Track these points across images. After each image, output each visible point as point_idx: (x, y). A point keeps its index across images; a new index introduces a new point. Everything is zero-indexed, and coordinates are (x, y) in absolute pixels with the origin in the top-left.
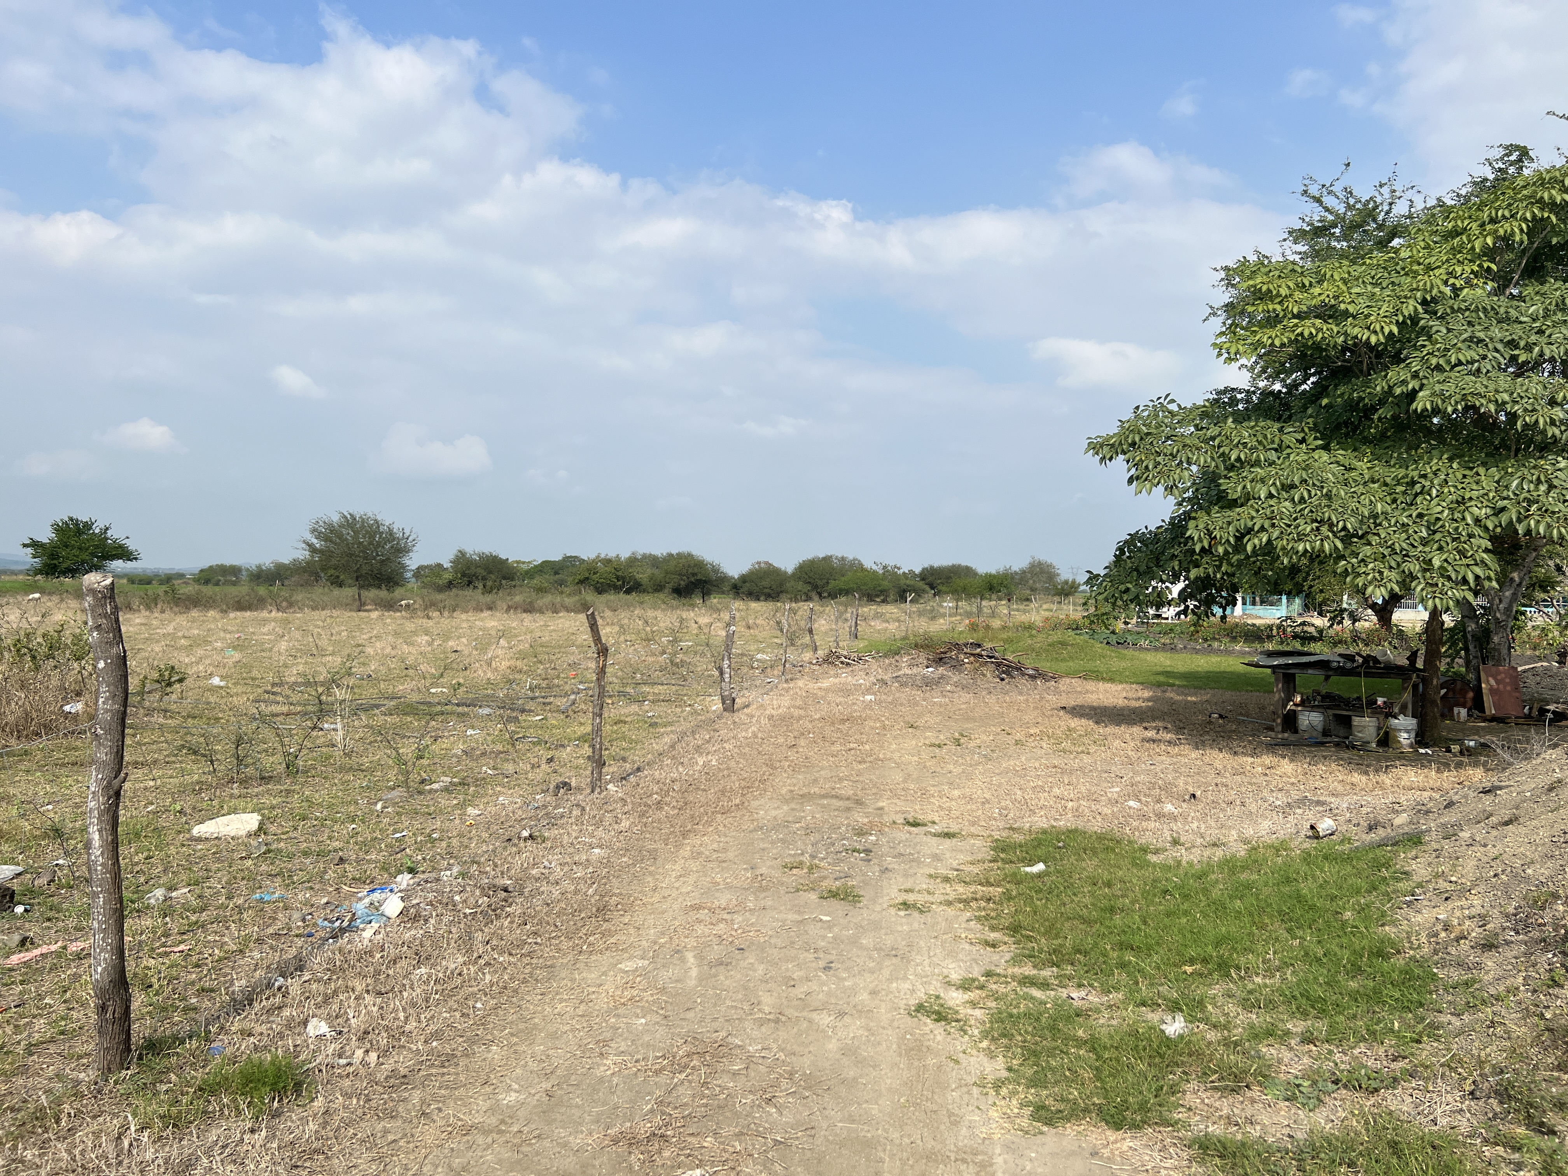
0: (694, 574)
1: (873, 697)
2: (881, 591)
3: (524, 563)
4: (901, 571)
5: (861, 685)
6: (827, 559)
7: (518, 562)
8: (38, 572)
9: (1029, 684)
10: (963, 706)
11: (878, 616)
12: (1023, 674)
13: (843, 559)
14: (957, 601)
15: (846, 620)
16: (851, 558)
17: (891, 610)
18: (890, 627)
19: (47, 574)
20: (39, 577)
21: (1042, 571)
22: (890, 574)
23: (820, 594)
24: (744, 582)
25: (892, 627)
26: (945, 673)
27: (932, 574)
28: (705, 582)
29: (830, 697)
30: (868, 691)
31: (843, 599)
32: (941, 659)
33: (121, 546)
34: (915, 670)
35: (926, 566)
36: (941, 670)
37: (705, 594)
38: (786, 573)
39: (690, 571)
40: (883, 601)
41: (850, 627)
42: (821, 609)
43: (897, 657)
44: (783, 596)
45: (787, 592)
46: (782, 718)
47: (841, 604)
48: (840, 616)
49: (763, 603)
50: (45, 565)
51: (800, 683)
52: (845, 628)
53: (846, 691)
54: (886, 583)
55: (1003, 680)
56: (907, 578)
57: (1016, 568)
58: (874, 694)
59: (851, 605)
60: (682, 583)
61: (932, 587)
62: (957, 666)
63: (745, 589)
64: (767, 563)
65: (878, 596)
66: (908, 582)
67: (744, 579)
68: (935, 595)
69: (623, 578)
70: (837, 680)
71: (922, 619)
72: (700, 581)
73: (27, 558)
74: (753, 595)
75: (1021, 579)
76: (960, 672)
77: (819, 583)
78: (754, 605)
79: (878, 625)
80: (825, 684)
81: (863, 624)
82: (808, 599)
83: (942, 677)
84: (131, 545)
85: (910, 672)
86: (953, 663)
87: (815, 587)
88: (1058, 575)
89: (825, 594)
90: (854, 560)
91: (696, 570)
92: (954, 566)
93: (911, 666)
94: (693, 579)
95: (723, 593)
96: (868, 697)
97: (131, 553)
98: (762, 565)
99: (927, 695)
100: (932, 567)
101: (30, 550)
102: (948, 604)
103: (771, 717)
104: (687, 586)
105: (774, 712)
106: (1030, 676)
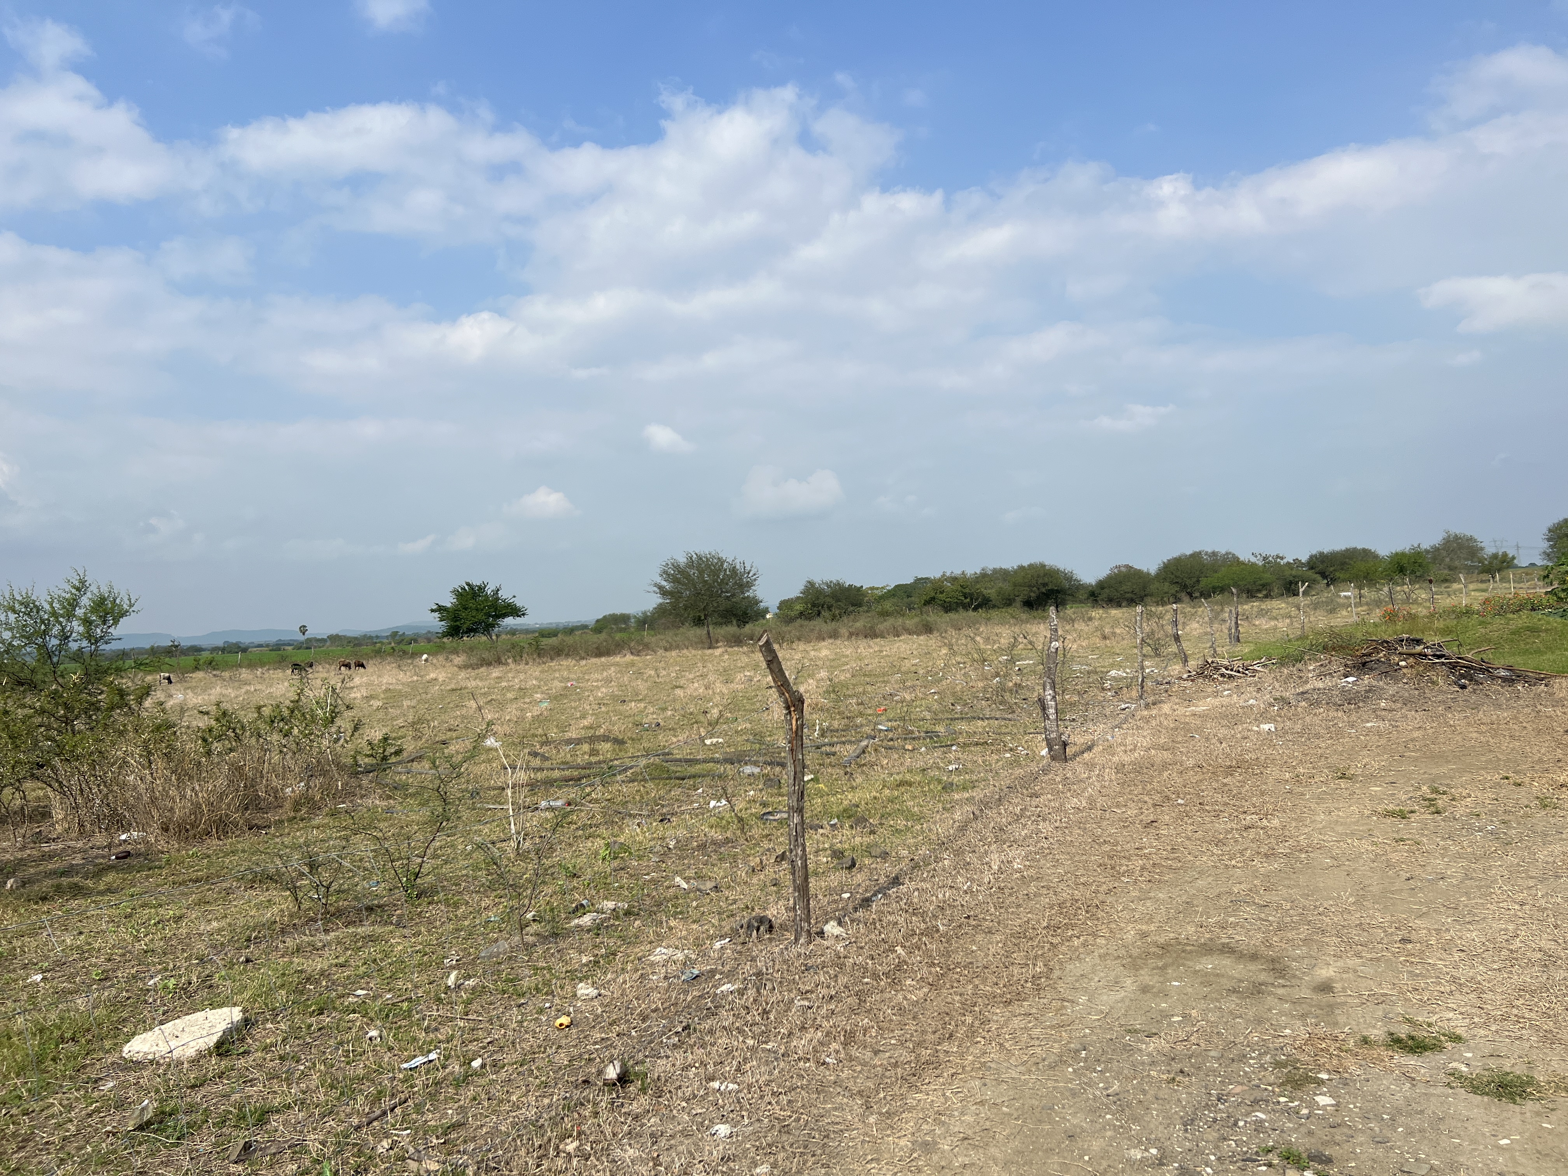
0: (1045, 585)
1: (1272, 727)
2: (1263, 585)
3: (877, 589)
4: (1285, 561)
5: (1251, 707)
6: (1196, 556)
7: (872, 588)
8: (446, 634)
9: (1507, 691)
10: (1416, 734)
11: (1262, 613)
12: (1494, 678)
13: (1214, 554)
14: (1360, 588)
15: (1224, 621)
16: (1224, 552)
17: (1278, 605)
18: (1280, 625)
19: (452, 635)
20: (445, 640)
21: (1461, 547)
22: (1272, 565)
23: (1190, 595)
24: (1103, 588)
25: (1283, 625)
26: (1374, 683)
27: (1323, 562)
28: (1058, 591)
29: (1210, 728)
30: (1264, 717)
31: (1219, 597)
32: (1364, 664)
33: (509, 605)
34: (1328, 682)
35: (1314, 552)
36: (1367, 680)
37: (1059, 605)
38: (1149, 574)
39: (1040, 581)
40: (1266, 596)
41: (1230, 629)
42: (1193, 611)
43: (1299, 665)
44: (1148, 600)
45: (1151, 595)
46: (1138, 768)
47: (1217, 603)
48: (1216, 617)
49: (1124, 610)
50: (451, 627)
51: (1166, 708)
52: (1222, 630)
53: (1232, 718)
54: (1267, 575)
55: (1463, 687)
56: (1292, 569)
57: (1425, 546)
58: (1272, 720)
59: (1228, 604)
60: (1032, 594)
61: (1324, 575)
62: (1391, 672)
63: (1104, 596)
64: (1127, 566)
65: (1259, 591)
66: (1294, 572)
67: (1102, 585)
68: (1328, 585)
69: (971, 595)
70: (1216, 702)
71: (1318, 613)
72: (1052, 591)
73: (435, 623)
74: (1114, 601)
75: (1434, 559)
76: (1397, 681)
77: (1188, 582)
78: (1114, 612)
79: (1264, 623)
80: (1201, 707)
81: (1245, 624)
82: (1177, 600)
83: (1370, 690)
84: (519, 603)
85: (1320, 685)
86: (1383, 668)
87: (1184, 587)
88: (1482, 549)
89: (1197, 594)
90: (1227, 554)
91: (1046, 580)
92: (1347, 550)
93: (1320, 676)
94: (1044, 590)
95: (1081, 602)
96: (1266, 727)
97: (519, 610)
98: (1123, 569)
99: (1354, 717)
100: (1321, 554)
101: (437, 615)
102: (1348, 593)
103: (1120, 768)
104: (1038, 597)
105: (1126, 759)
106: (1505, 679)
